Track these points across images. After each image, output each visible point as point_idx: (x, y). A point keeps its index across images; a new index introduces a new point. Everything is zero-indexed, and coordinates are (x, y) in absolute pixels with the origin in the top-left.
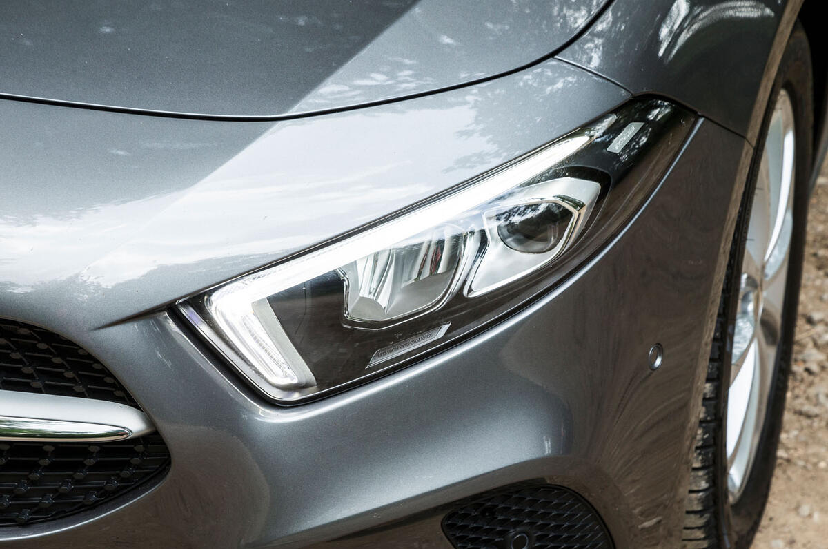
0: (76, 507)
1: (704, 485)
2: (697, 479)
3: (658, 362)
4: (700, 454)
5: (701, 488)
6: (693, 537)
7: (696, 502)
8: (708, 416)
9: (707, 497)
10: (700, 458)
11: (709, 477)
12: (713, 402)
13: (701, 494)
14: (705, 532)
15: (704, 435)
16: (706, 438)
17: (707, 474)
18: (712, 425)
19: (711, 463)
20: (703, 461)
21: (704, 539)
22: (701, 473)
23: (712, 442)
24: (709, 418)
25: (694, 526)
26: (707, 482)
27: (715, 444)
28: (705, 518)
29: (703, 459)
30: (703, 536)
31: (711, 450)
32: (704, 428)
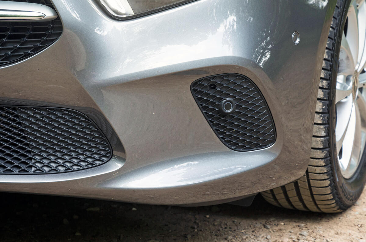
0: (21, 56)
1: (323, 134)
2: (320, 129)
3: (298, 41)
4: (321, 116)
5: (322, 135)
6: (319, 164)
7: (320, 143)
8: (325, 97)
9: (325, 141)
10: (321, 118)
11: (326, 130)
12: (327, 91)
13: (322, 138)
14: (325, 162)
15: (323, 106)
16: (324, 108)
17: (325, 128)
18: (327, 102)
19: (327, 122)
20: (323, 120)
21: (325, 166)
22: (322, 127)
23: (327, 111)
24: (325, 98)
25: (319, 157)
26: (325, 132)
27: (328, 112)
28: (324, 154)
29: (323, 119)
30: (324, 164)
31: (327, 115)
32: (323, 103)
